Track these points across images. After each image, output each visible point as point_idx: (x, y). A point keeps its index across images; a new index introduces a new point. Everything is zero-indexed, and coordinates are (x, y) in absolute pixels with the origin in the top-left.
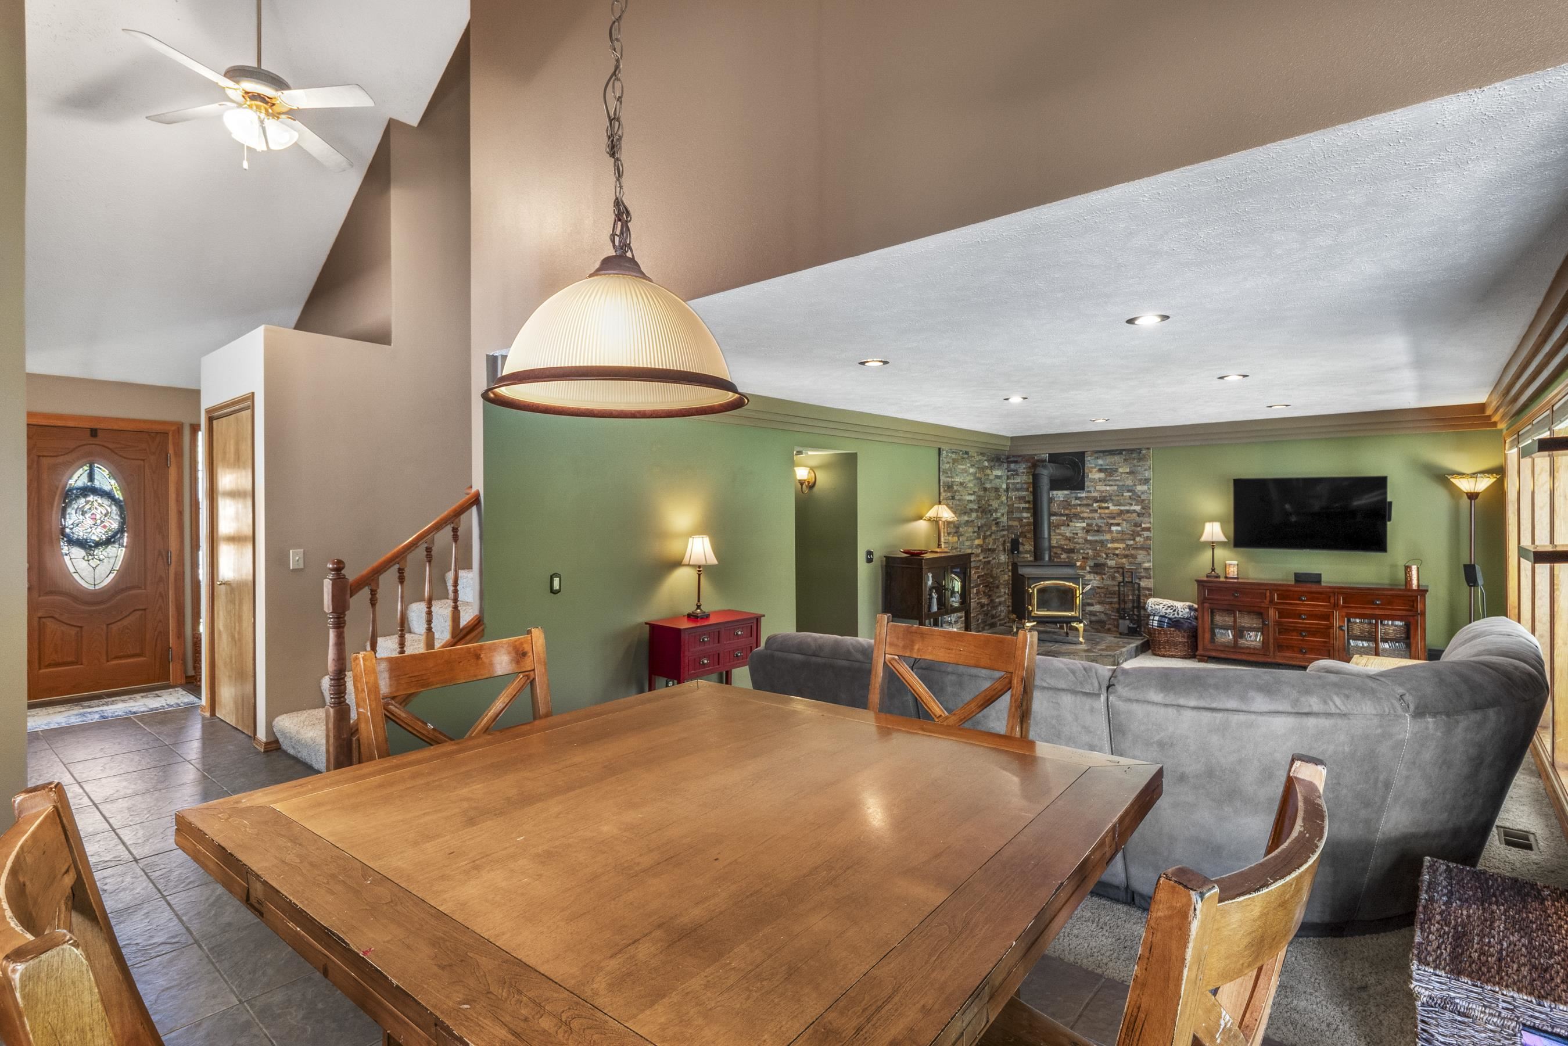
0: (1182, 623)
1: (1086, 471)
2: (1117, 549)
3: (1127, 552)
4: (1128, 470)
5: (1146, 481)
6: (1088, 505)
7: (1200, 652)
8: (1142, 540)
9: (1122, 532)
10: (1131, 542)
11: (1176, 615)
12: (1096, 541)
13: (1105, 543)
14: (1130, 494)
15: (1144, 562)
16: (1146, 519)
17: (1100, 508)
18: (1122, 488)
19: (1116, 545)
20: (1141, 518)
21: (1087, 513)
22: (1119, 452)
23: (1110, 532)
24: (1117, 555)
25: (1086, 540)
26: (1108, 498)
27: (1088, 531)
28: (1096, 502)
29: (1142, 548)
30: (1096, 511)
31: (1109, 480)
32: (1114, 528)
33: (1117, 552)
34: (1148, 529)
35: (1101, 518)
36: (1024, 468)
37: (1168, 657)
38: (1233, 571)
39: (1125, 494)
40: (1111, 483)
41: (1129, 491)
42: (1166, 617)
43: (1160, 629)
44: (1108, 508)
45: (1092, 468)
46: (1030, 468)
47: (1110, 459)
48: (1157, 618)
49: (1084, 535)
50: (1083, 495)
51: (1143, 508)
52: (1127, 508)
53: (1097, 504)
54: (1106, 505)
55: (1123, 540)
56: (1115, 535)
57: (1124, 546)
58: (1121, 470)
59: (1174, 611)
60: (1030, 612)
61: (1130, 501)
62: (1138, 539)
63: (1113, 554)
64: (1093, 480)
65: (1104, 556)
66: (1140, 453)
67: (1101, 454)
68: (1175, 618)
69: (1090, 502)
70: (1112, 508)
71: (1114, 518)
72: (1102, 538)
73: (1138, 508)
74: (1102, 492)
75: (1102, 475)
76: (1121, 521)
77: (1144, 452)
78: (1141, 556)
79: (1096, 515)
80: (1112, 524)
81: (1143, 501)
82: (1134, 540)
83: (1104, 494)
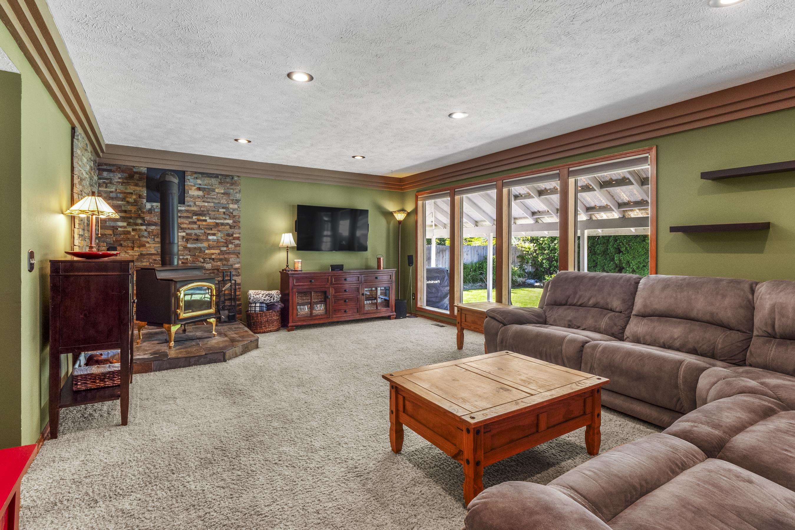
0: (277, 306)
1: (186, 188)
2: (213, 254)
3: (221, 257)
4: (223, 192)
5: (237, 201)
6: (188, 217)
7: (290, 324)
8: (233, 246)
9: (218, 241)
10: (225, 249)
11: (272, 301)
12: (195, 248)
13: (203, 249)
14: (224, 210)
15: (235, 264)
16: (236, 230)
17: (198, 220)
18: (218, 206)
19: (212, 251)
20: (233, 230)
21: (186, 224)
22: (216, 176)
23: (208, 240)
24: (213, 259)
25: (185, 248)
26: (206, 212)
27: (187, 240)
28: (196, 215)
29: (233, 253)
30: (195, 223)
31: (207, 198)
32: (210, 237)
33: (213, 257)
34: (238, 238)
35: (199, 228)
36: (119, 178)
37: (267, 332)
38: (299, 266)
39: (220, 210)
40: (209, 200)
41: (223, 208)
42: (264, 303)
43: (262, 313)
44: (205, 221)
45: (191, 186)
46: (126, 178)
47: (207, 181)
48: (258, 305)
49: (184, 243)
50: (183, 208)
51: (234, 222)
52: (222, 221)
53: (196, 217)
54: (204, 218)
55: (218, 247)
56: (211, 243)
57: (219, 251)
58: (217, 190)
59: (271, 297)
60: (177, 315)
61: (224, 216)
62: (230, 246)
63: (210, 259)
64: (193, 197)
65: (202, 261)
66: (233, 178)
67: (200, 176)
68: (271, 302)
69: (190, 215)
70: (209, 221)
71: (211, 229)
72: (200, 245)
73: (230, 222)
74: (201, 207)
75: (200, 193)
76: (216, 232)
77: (236, 178)
78: (233, 259)
79: (195, 226)
80: (209, 234)
81: (235, 216)
82: (227, 246)
83: (202, 209)
